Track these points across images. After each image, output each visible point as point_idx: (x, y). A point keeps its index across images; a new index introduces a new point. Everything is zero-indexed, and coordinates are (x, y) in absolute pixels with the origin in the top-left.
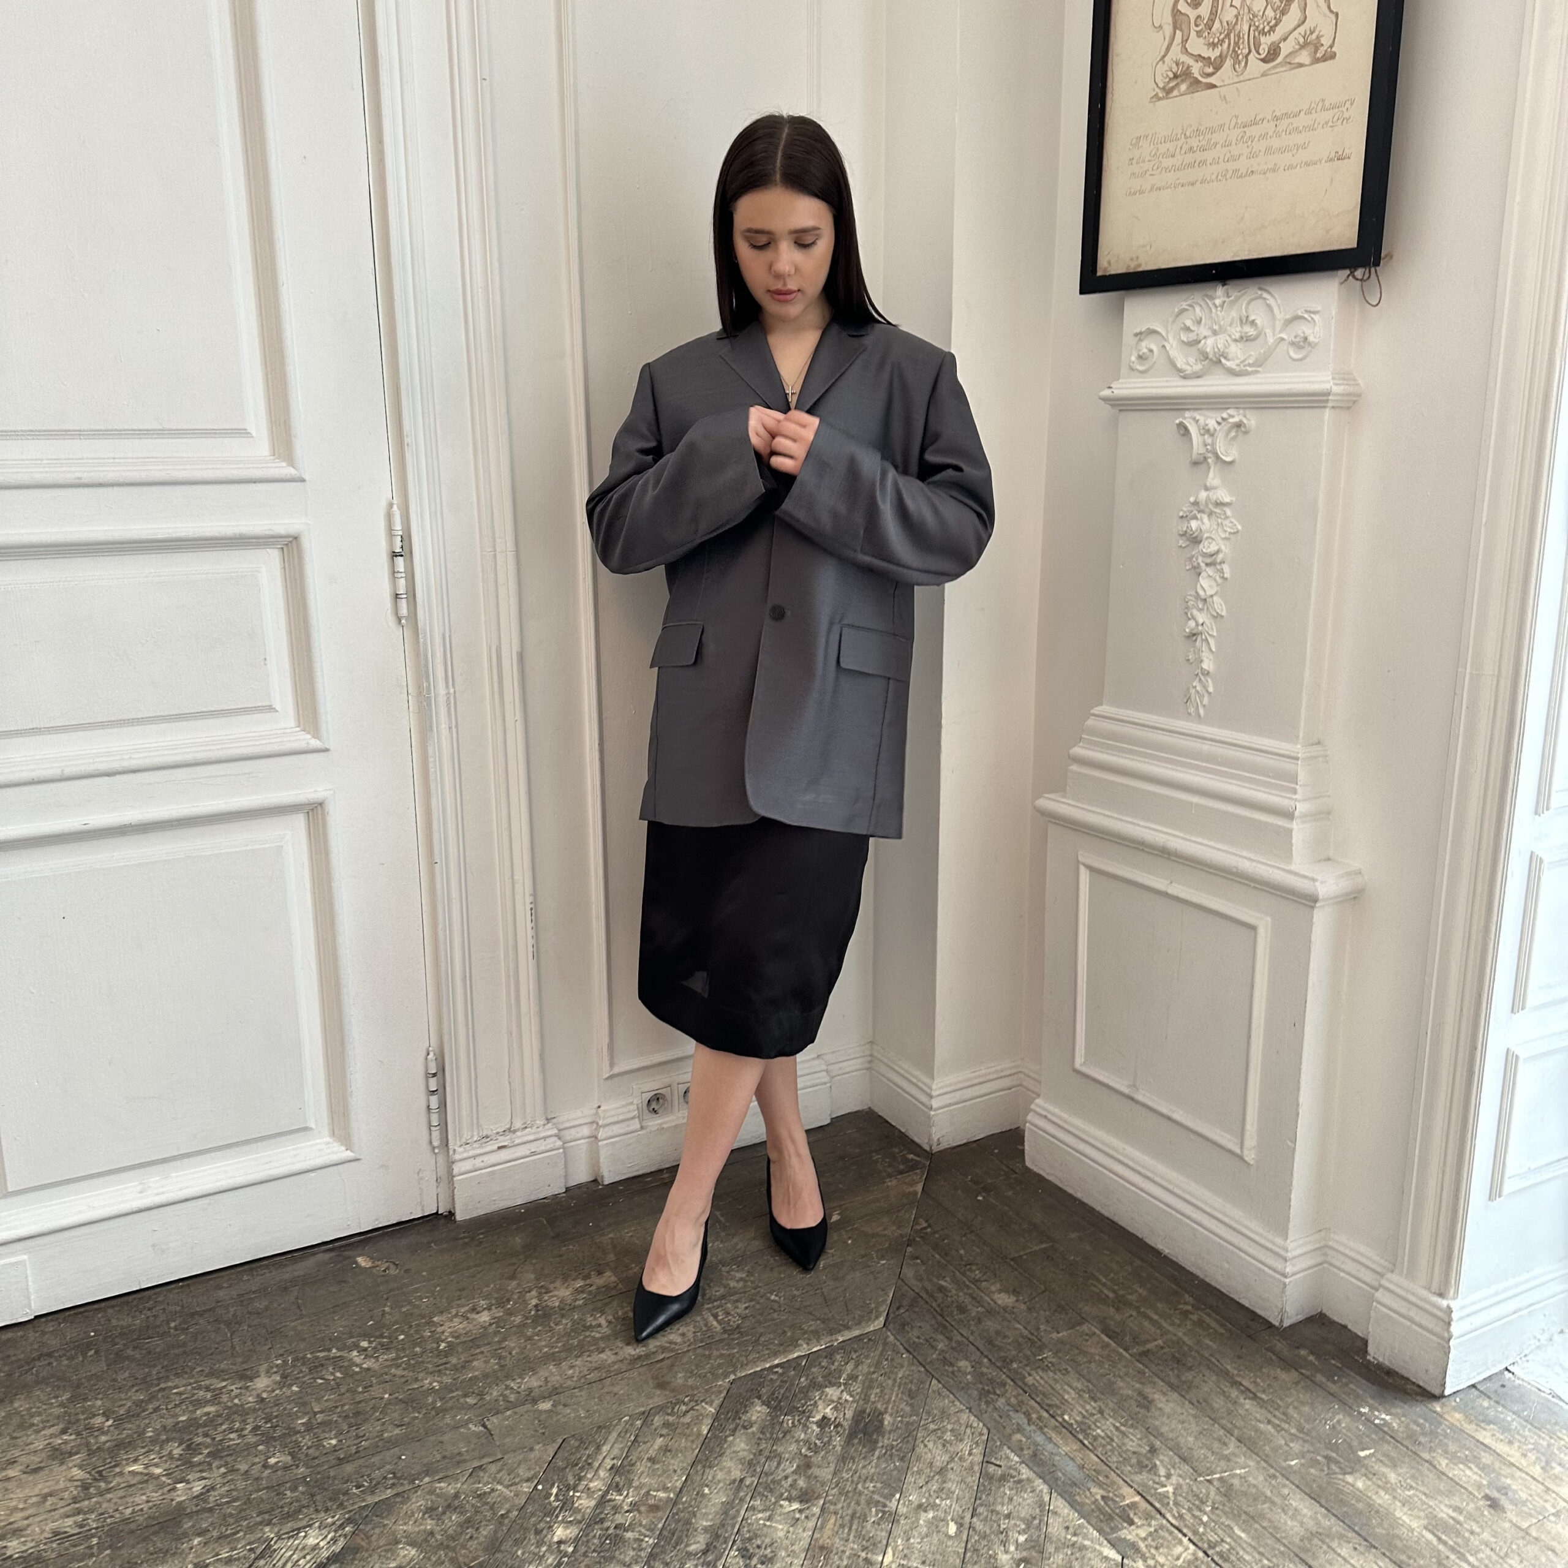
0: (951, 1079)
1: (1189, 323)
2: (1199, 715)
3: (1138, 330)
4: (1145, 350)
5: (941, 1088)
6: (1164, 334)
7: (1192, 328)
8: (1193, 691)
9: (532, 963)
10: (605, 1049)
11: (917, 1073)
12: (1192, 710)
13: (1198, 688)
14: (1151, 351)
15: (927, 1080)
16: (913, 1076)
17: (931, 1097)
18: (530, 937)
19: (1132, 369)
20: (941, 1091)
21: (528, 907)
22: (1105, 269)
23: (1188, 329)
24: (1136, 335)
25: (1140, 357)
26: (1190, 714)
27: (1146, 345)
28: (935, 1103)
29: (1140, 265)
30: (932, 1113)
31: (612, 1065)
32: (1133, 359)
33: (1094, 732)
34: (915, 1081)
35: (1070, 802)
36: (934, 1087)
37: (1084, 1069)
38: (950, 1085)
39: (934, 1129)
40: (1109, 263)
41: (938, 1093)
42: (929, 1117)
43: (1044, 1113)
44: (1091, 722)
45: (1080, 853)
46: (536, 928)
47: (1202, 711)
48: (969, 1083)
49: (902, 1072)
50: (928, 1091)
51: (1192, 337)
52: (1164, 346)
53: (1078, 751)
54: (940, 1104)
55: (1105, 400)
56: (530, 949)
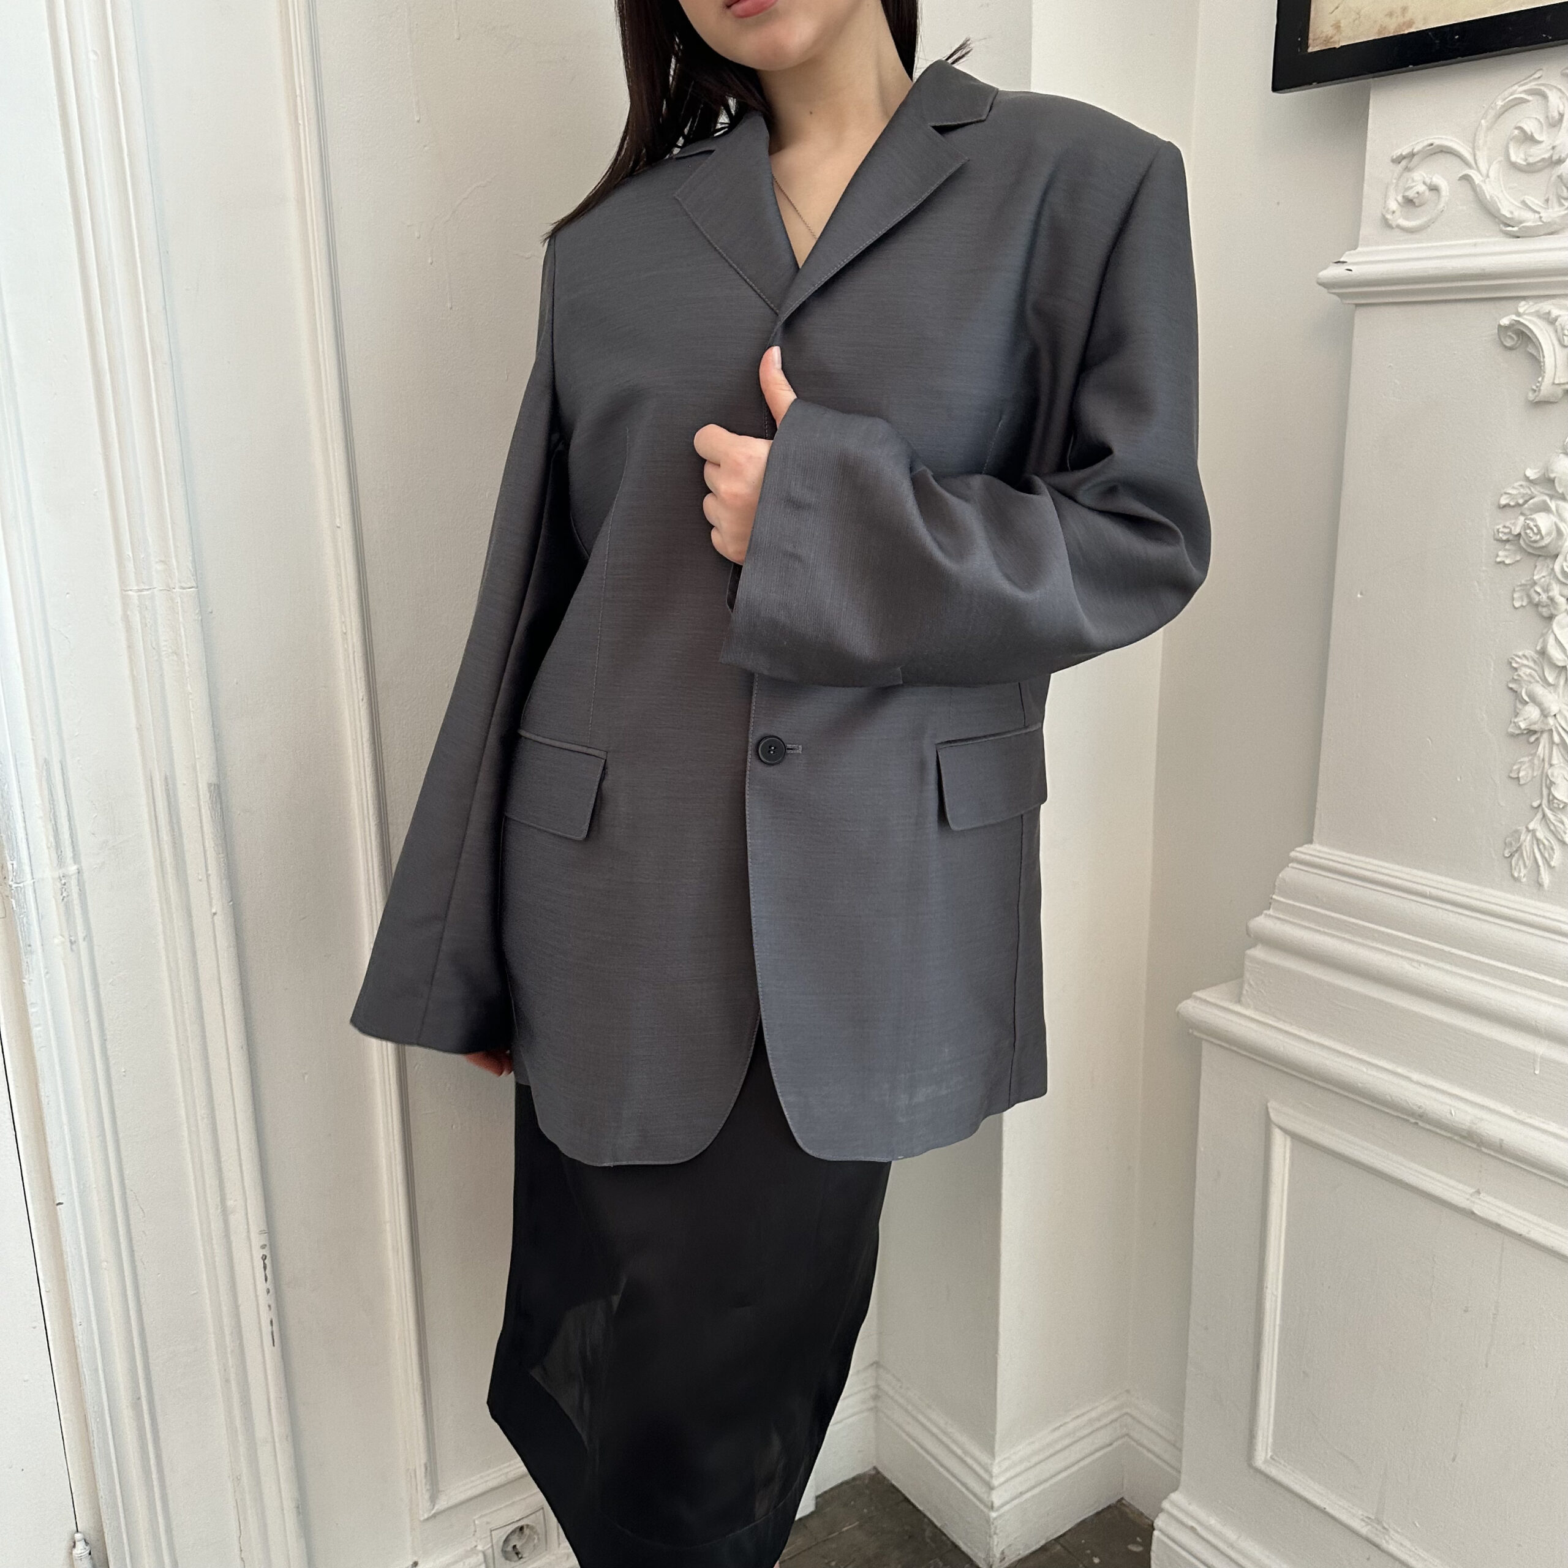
0: (1022, 1449)
1: (1530, 127)
2: (1540, 885)
3: (1405, 151)
4: (1422, 188)
5: (1007, 1470)
6: (1467, 154)
7: (1537, 137)
8: (1526, 839)
9: (271, 1353)
10: (421, 1472)
11: (963, 1439)
12: (1522, 873)
13: (1540, 835)
14: (1434, 189)
15: (984, 1458)
16: (955, 1441)
17: (991, 1488)
18: (263, 1309)
19: (1387, 224)
20: (1008, 1475)
21: (258, 1254)
22: (1327, 40)
23: (1529, 139)
24: (1397, 160)
25: (1409, 202)
26: (1516, 880)
27: (1419, 179)
28: (997, 1498)
29: (1411, 23)
30: (994, 1515)
31: (433, 1499)
32: (1393, 205)
33: (1297, 892)
34: (959, 1452)
35: (1248, 1012)
36: (995, 1470)
37: (1273, 1472)
38: (1021, 1461)
39: (996, 1539)
40: (1337, 27)
41: (1002, 1479)
42: (988, 1521)
43: (1191, 1523)
44: (1289, 873)
45: (1272, 1104)
46: (277, 1292)
47: (1546, 878)
48: (1051, 1451)
49: (935, 1430)
50: (986, 1476)
51: (1538, 153)
52: (1466, 178)
53: (1264, 923)
54: (1007, 1496)
55: (1328, 285)
56: (266, 1329)
